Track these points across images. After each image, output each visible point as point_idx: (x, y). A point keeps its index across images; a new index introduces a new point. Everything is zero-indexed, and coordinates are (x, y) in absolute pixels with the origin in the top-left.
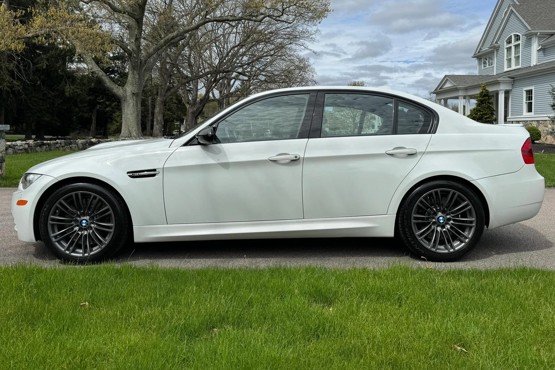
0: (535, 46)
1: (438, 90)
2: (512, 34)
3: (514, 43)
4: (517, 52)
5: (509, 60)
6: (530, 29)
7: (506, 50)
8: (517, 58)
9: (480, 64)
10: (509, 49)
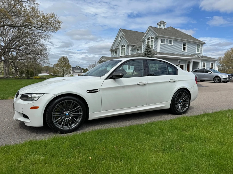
0: (130, 49)
1: (100, 61)
2: (123, 44)
3: (123, 47)
4: (124, 50)
5: (122, 53)
6: (129, 43)
7: (121, 49)
8: (124, 52)
9: (112, 53)
10: (122, 49)
